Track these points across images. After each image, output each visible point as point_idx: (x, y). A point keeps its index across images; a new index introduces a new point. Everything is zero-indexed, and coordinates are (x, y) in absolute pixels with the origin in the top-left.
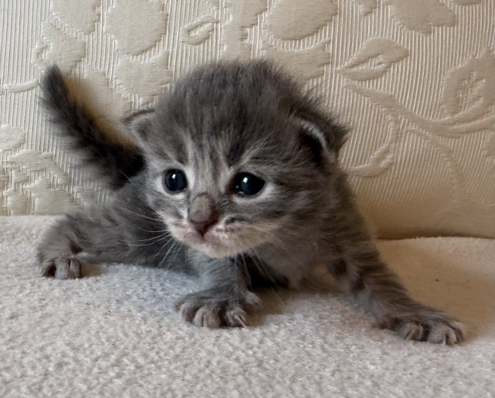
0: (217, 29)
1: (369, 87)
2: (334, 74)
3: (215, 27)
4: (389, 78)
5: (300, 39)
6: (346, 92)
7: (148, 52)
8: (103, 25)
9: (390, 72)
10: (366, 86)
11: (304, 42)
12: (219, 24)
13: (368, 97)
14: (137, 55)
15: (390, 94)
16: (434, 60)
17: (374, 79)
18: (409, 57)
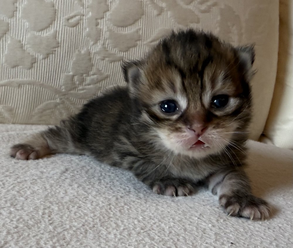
0: (83, 19)
3: (82, 18)
5: (126, 27)
7: (45, 30)
8: (19, 14)
11: (128, 28)
12: (84, 17)
14: (39, 31)
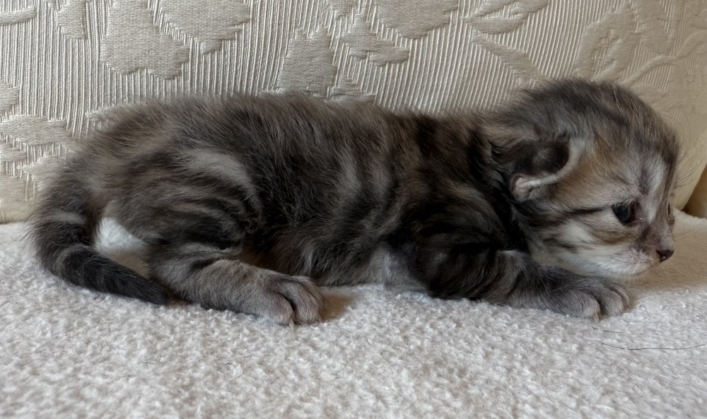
1: (501, 42)
2: (461, 24)
4: (525, 32)
6: (474, 48)
9: (526, 24)
10: (497, 41)
13: (499, 55)
15: (523, 52)
16: (573, 12)
17: (507, 33)
18: (548, 7)
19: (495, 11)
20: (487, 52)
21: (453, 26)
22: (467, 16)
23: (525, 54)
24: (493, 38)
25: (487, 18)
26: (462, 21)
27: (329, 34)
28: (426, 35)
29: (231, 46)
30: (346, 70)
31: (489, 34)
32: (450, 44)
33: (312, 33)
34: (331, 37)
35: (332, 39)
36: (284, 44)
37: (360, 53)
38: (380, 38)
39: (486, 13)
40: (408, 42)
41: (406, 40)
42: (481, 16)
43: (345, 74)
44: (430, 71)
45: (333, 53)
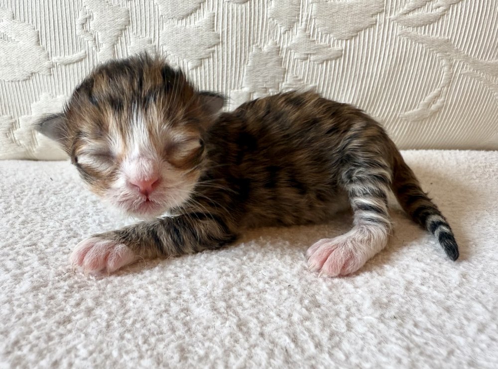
1: (424, 33)
2: (387, 23)
4: (447, 21)
6: (400, 40)
9: (448, 15)
10: (421, 32)
13: (422, 43)
15: (446, 38)
17: (430, 24)
19: (418, 8)
20: (411, 42)
21: (380, 25)
22: (393, 16)
23: (448, 39)
24: (417, 30)
25: (411, 15)
26: (388, 21)
27: (278, 46)
28: (357, 36)
29: (209, 62)
30: (293, 69)
31: (413, 28)
32: (378, 40)
33: (266, 46)
34: (280, 47)
35: (281, 48)
36: (245, 56)
37: (303, 56)
38: (318, 43)
39: (410, 11)
40: (342, 43)
41: (340, 41)
42: (405, 14)
43: (292, 72)
44: (361, 63)
45: (282, 58)
